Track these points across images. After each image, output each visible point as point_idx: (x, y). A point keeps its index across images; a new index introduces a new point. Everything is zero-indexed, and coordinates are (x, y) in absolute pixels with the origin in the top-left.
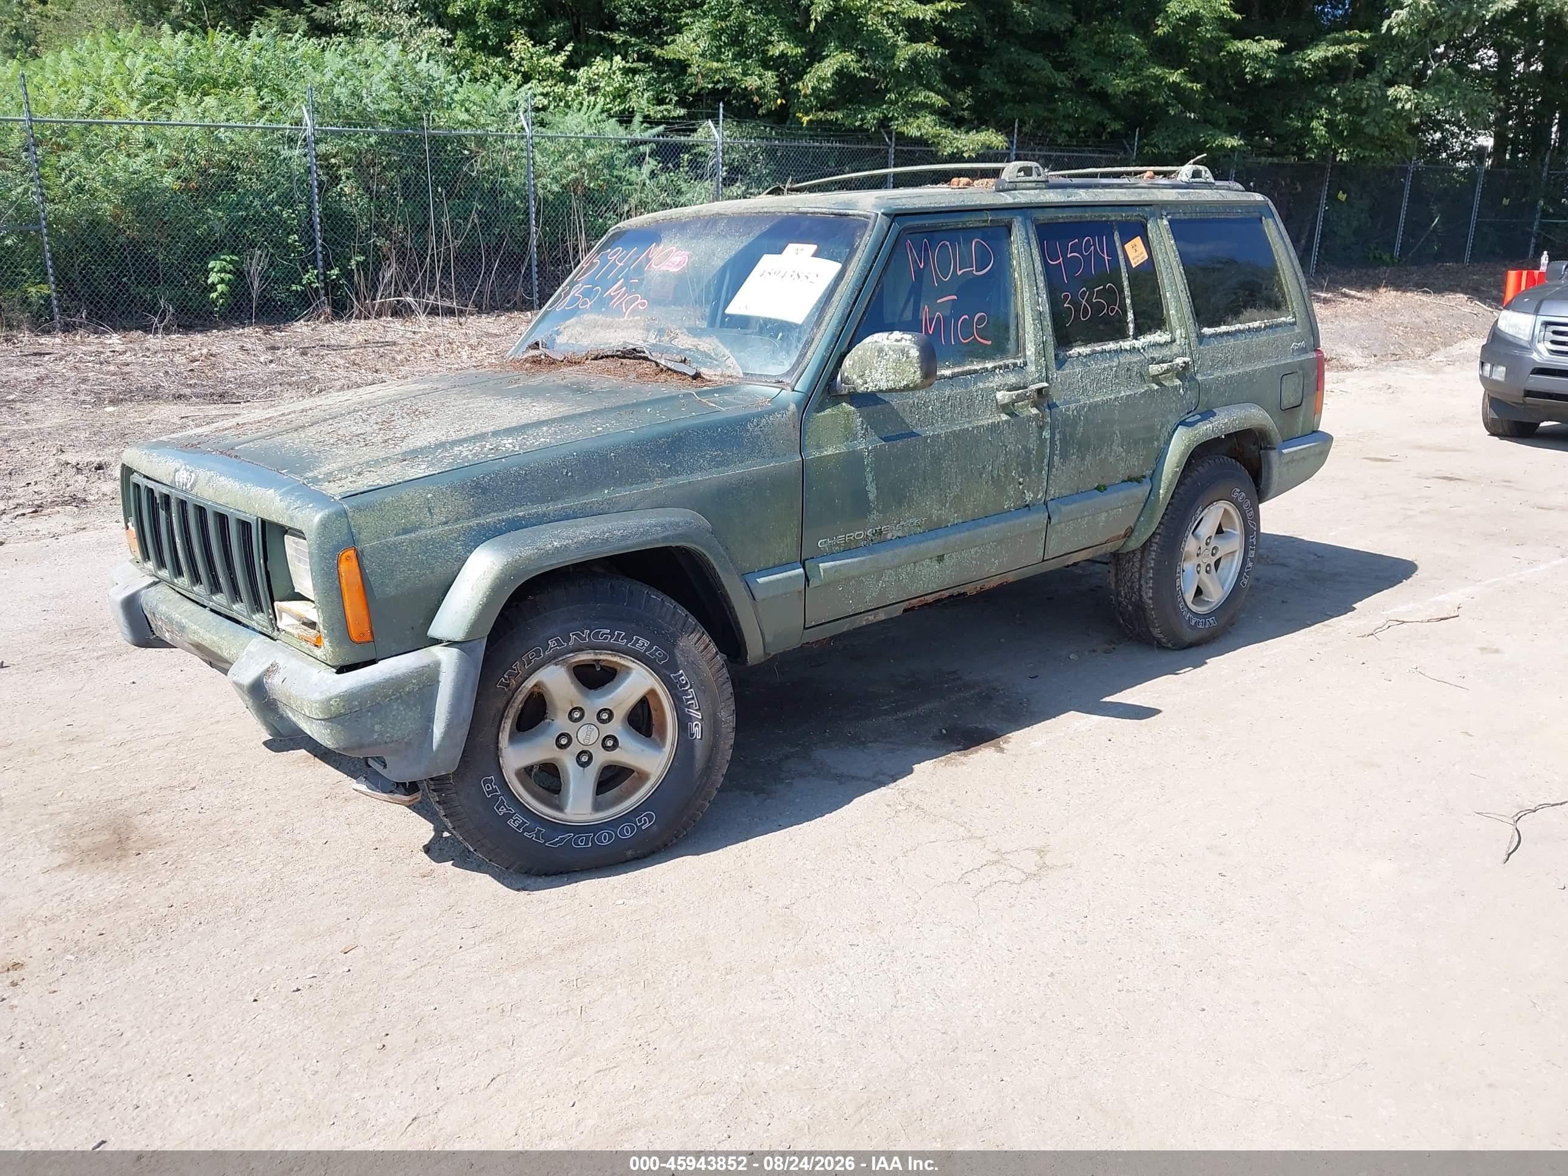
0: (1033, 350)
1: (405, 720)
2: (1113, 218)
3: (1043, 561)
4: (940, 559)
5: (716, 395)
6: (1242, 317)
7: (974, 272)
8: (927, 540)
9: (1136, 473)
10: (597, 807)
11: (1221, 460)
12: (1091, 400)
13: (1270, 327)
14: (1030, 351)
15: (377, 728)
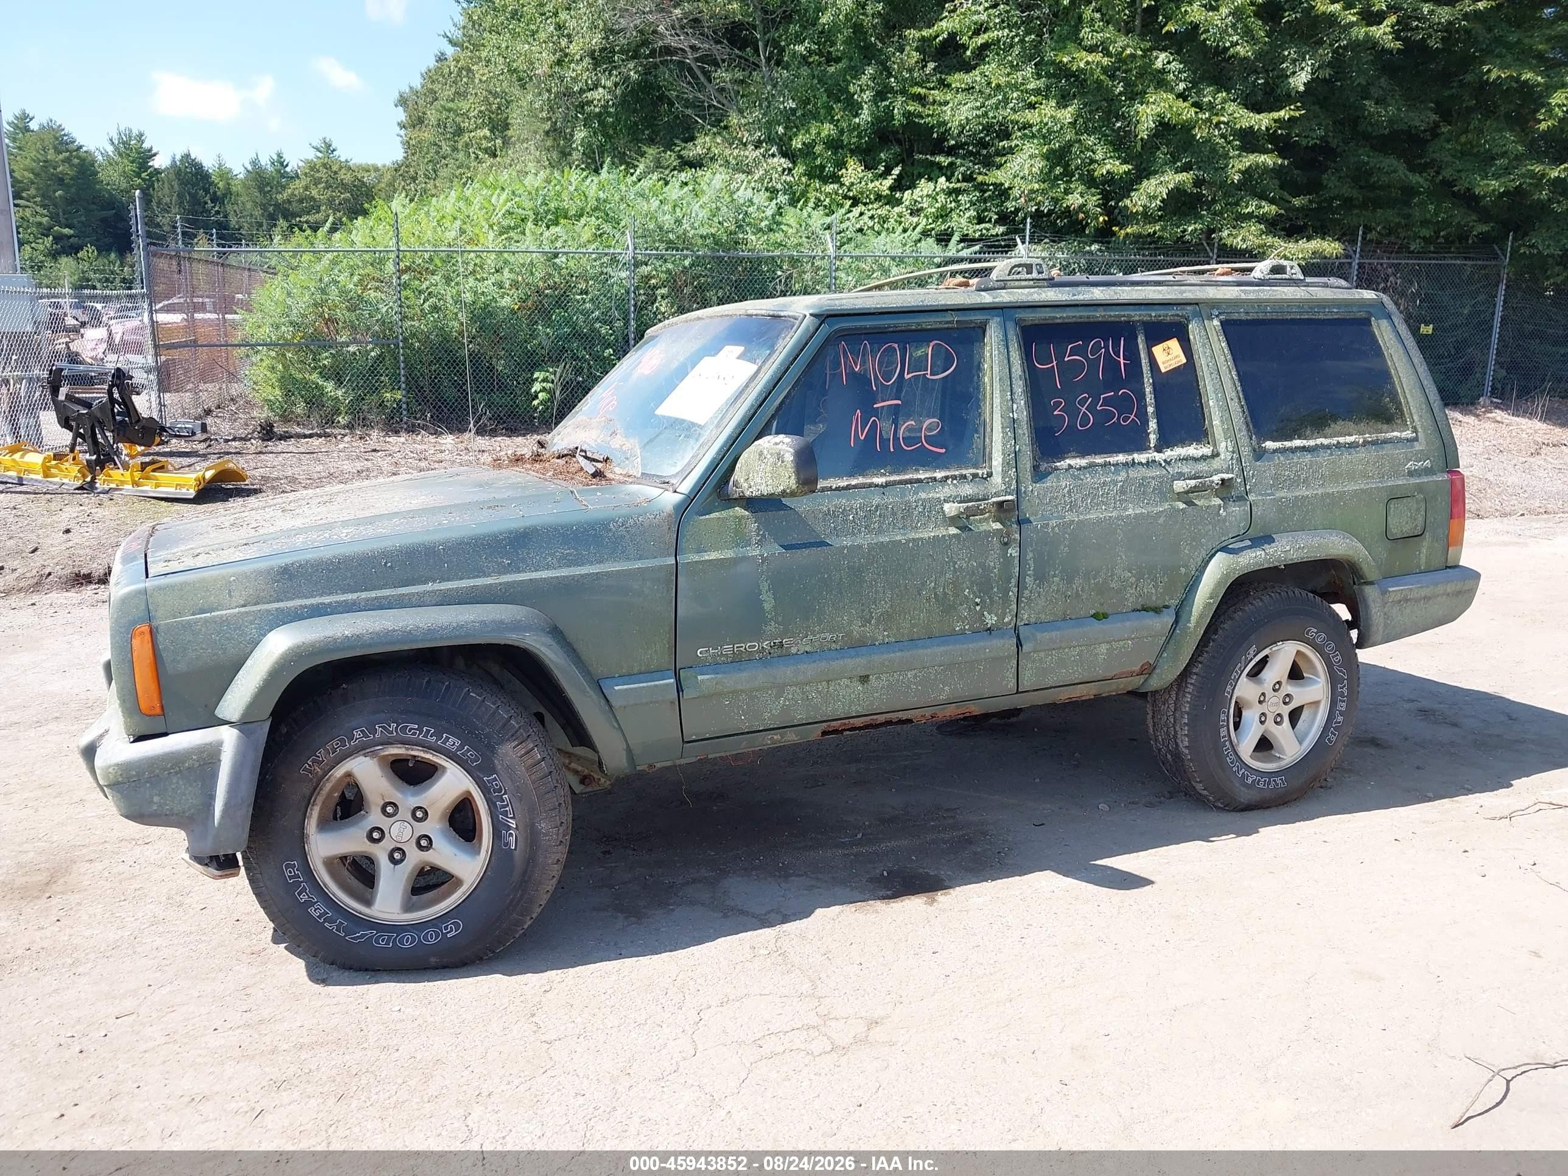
0: (1000, 460)
1: (185, 795)
2: (1137, 318)
3: (1018, 692)
4: (864, 679)
5: (598, 494)
6: (1327, 431)
7: (928, 376)
8: (843, 657)
9: (1154, 601)
10: (408, 908)
11: (1291, 594)
12: (1081, 517)
13: (1374, 443)
14: (997, 461)
15: (156, 799)
